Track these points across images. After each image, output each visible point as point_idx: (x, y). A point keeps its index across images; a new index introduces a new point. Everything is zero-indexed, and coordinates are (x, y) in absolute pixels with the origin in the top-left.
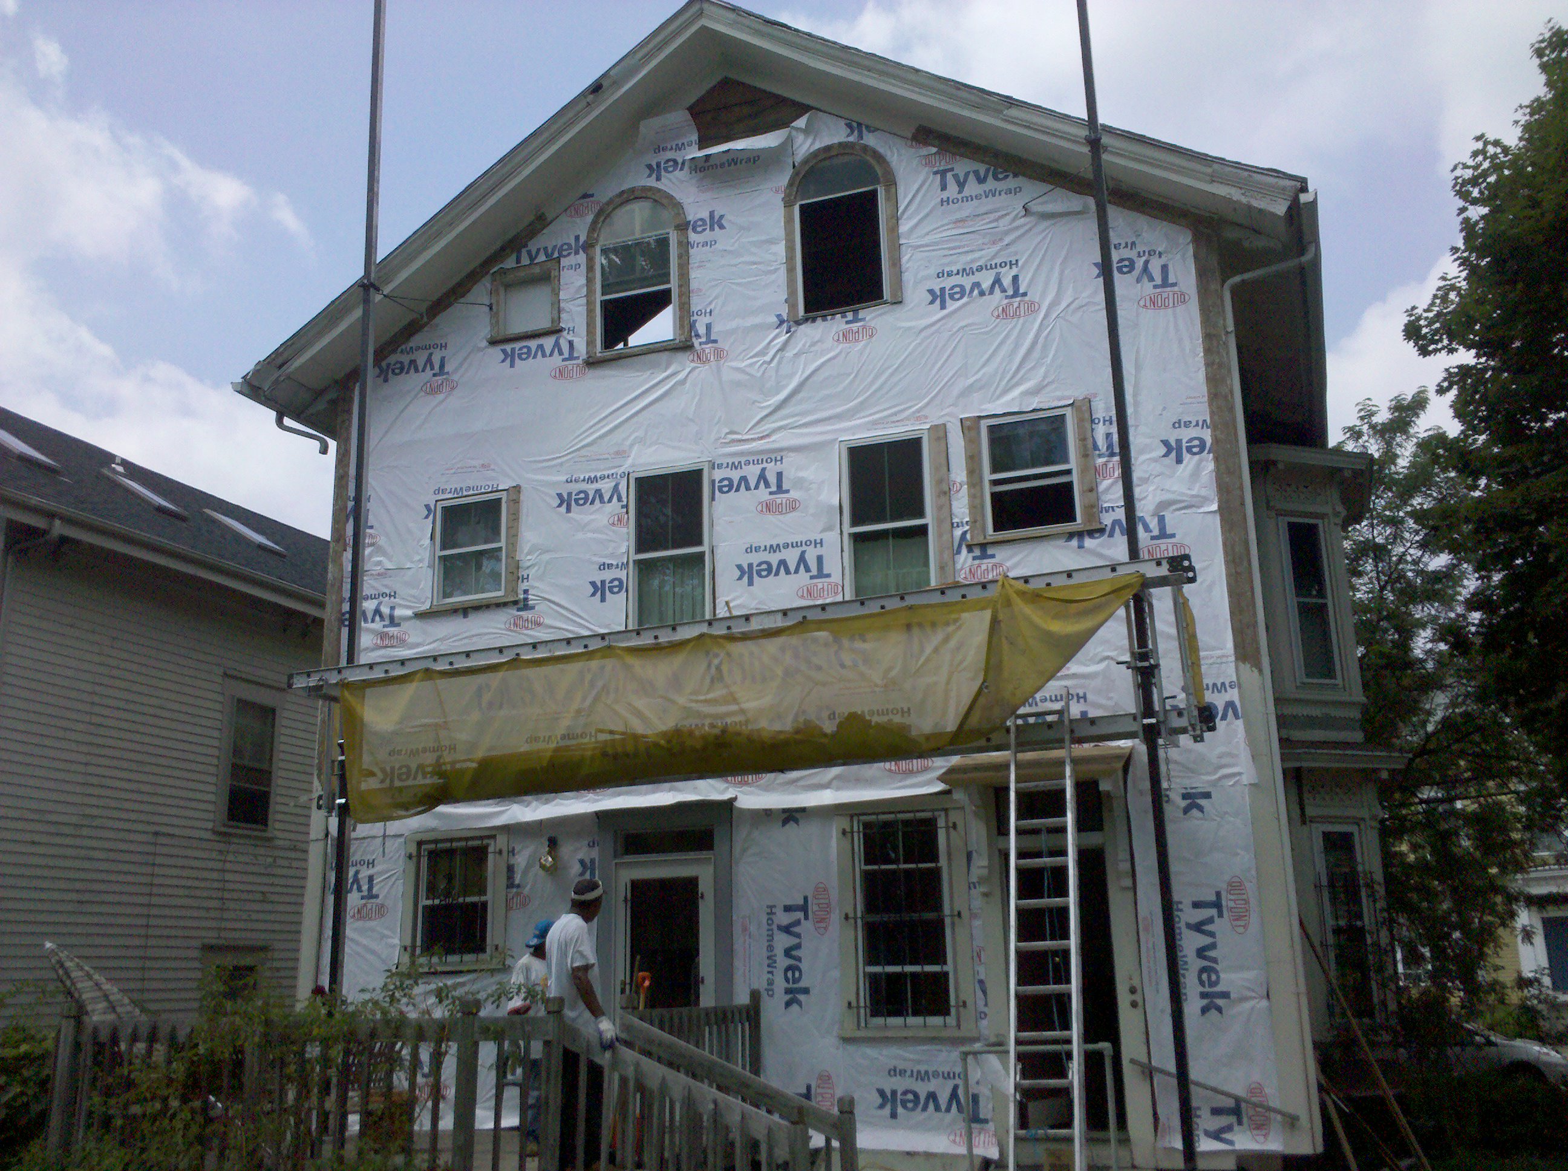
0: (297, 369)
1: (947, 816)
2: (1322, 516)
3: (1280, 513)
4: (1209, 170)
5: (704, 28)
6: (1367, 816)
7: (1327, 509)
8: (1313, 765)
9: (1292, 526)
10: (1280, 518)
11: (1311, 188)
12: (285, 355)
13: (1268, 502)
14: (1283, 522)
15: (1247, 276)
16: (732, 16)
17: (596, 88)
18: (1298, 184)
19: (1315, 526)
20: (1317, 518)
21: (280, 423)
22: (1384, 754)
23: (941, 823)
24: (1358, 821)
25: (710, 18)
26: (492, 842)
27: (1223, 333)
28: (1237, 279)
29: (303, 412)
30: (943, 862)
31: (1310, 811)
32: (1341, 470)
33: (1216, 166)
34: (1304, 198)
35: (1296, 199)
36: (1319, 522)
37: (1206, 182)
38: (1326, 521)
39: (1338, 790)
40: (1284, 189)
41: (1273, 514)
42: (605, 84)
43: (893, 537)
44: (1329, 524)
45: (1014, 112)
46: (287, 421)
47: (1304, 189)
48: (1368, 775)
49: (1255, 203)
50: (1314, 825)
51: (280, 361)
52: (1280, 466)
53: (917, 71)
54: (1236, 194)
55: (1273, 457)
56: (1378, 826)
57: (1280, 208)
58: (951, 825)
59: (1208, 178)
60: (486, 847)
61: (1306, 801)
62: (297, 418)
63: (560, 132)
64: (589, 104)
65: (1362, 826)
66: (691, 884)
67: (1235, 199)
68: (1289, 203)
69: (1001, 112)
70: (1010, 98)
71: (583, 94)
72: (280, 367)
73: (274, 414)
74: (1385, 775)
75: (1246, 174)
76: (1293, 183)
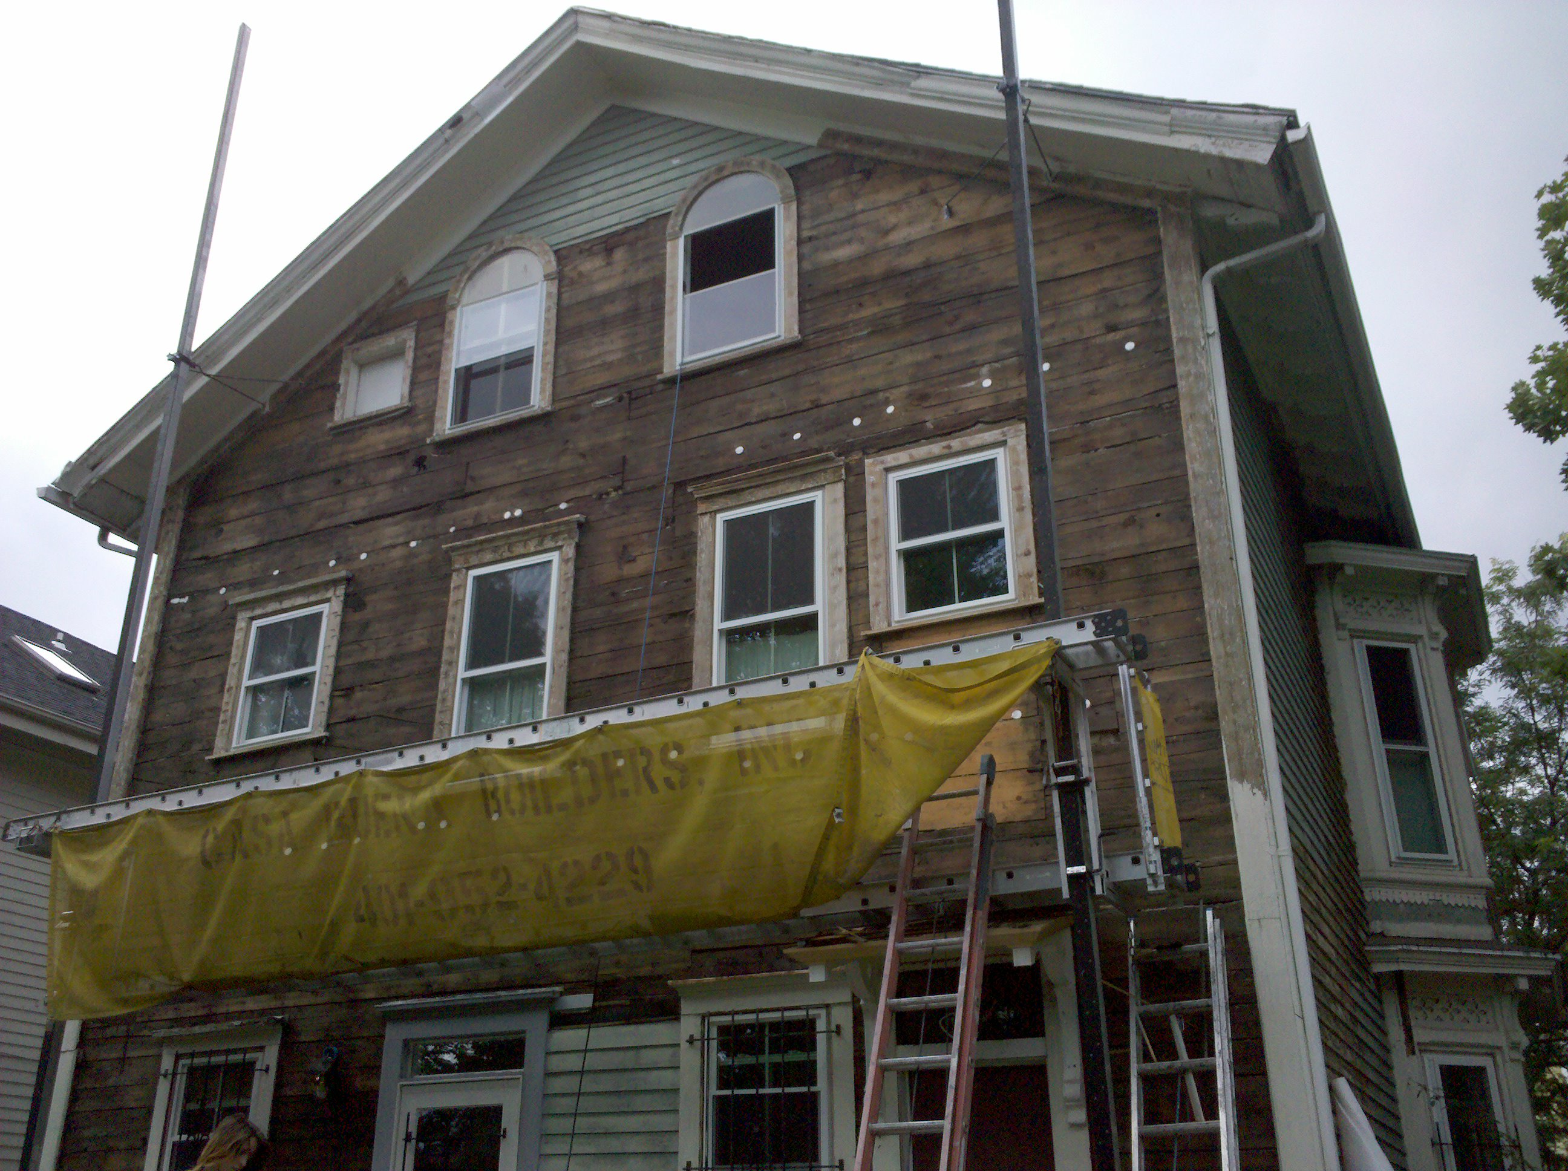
0: (111, 471)
1: (828, 1015)
2: (1415, 639)
3: (1355, 634)
4: (1166, 118)
5: (579, 44)
6: (1503, 1042)
7: (1421, 630)
8: (1417, 968)
9: (1370, 650)
10: (1355, 641)
11: (1302, 122)
12: (99, 454)
13: (1337, 619)
14: (1360, 647)
15: (1231, 263)
16: (606, 24)
17: (456, 122)
18: (1284, 120)
19: (1406, 651)
20: (1408, 641)
21: (102, 539)
22: (1520, 954)
23: (821, 1025)
24: (1491, 1052)
25: (588, 32)
26: (259, 1055)
27: (1201, 334)
28: (1221, 267)
29: (129, 525)
30: (821, 1086)
31: (1419, 1036)
32: (1434, 576)
33: (1174, 111)
34: (1292, 136)
35: (1283, 138)
36: (1412, 647)
37: (1164, 134)
38: (1420, 645)
39: (1460, 1007)
40: (1265, 129)
41: (1345, 634)
42: (466, 116)
43: (777, 634)
44: (1425, 648)
45: (923, 83)
46: (113, 538)
47: (1292, 122)
48: (1501, 983)
49: (1229, 153)
50: (1427, 1057)
51: (91, 462)
52: (1349, 571)
53: (809, 51)
54: (1203, 145)
55: (1339, 560)
56: (1523, 1059)
57: (1263, 154)
58: (834, 1028)
59: (1167, 129)
60: (252, 1064)
61: (1413, 1023)
62: (123, 532)
63: (415, 175)
64: (447, 141)
65: (1499, 1058)
66: (493, 1114)
67: (1202, 151)
68: (1274, 146)
69: (908, 85)
70: (918, 65)
71: (441, 130)
72: (93, 468)
73: (96, 530)
74: (1523, 985)
75: (1214, 115)
76: (1277, 119)
